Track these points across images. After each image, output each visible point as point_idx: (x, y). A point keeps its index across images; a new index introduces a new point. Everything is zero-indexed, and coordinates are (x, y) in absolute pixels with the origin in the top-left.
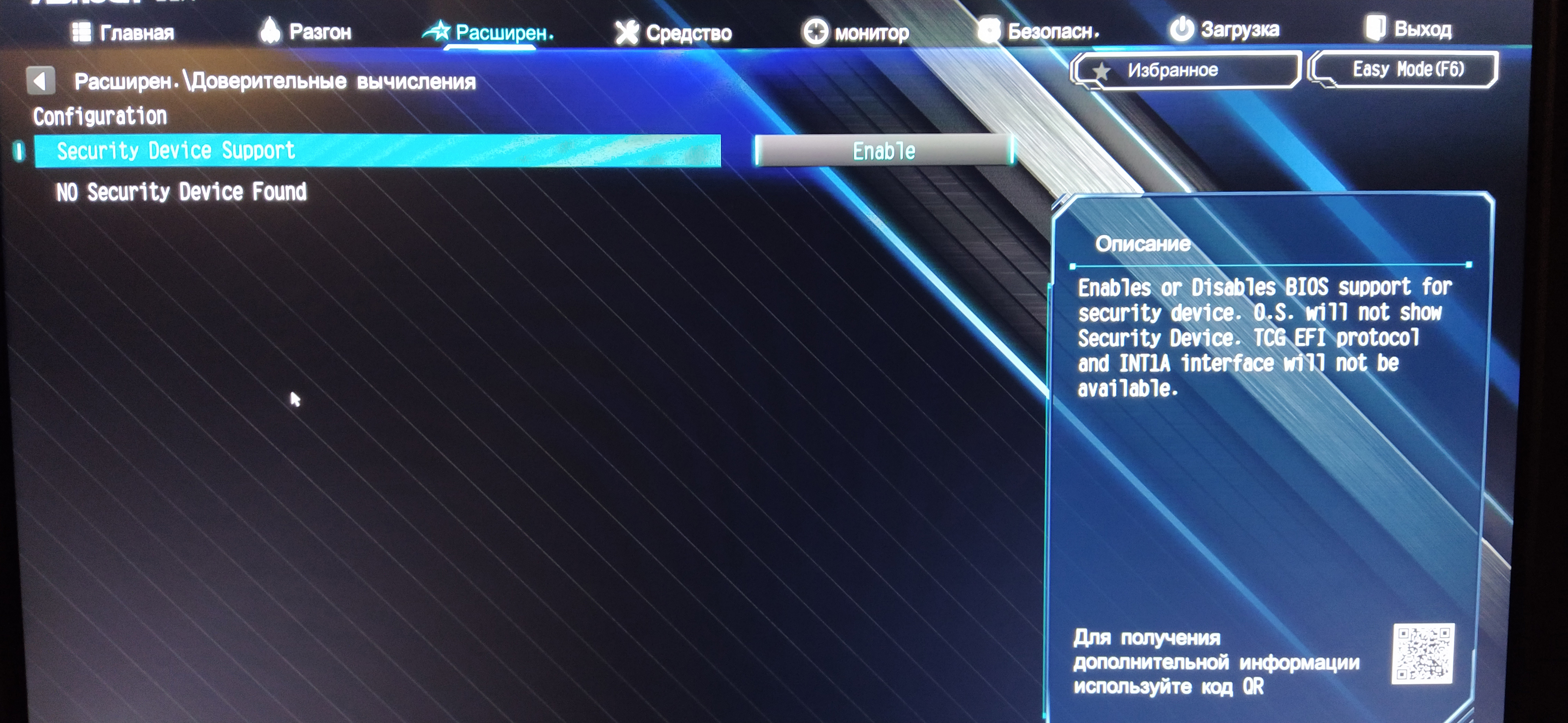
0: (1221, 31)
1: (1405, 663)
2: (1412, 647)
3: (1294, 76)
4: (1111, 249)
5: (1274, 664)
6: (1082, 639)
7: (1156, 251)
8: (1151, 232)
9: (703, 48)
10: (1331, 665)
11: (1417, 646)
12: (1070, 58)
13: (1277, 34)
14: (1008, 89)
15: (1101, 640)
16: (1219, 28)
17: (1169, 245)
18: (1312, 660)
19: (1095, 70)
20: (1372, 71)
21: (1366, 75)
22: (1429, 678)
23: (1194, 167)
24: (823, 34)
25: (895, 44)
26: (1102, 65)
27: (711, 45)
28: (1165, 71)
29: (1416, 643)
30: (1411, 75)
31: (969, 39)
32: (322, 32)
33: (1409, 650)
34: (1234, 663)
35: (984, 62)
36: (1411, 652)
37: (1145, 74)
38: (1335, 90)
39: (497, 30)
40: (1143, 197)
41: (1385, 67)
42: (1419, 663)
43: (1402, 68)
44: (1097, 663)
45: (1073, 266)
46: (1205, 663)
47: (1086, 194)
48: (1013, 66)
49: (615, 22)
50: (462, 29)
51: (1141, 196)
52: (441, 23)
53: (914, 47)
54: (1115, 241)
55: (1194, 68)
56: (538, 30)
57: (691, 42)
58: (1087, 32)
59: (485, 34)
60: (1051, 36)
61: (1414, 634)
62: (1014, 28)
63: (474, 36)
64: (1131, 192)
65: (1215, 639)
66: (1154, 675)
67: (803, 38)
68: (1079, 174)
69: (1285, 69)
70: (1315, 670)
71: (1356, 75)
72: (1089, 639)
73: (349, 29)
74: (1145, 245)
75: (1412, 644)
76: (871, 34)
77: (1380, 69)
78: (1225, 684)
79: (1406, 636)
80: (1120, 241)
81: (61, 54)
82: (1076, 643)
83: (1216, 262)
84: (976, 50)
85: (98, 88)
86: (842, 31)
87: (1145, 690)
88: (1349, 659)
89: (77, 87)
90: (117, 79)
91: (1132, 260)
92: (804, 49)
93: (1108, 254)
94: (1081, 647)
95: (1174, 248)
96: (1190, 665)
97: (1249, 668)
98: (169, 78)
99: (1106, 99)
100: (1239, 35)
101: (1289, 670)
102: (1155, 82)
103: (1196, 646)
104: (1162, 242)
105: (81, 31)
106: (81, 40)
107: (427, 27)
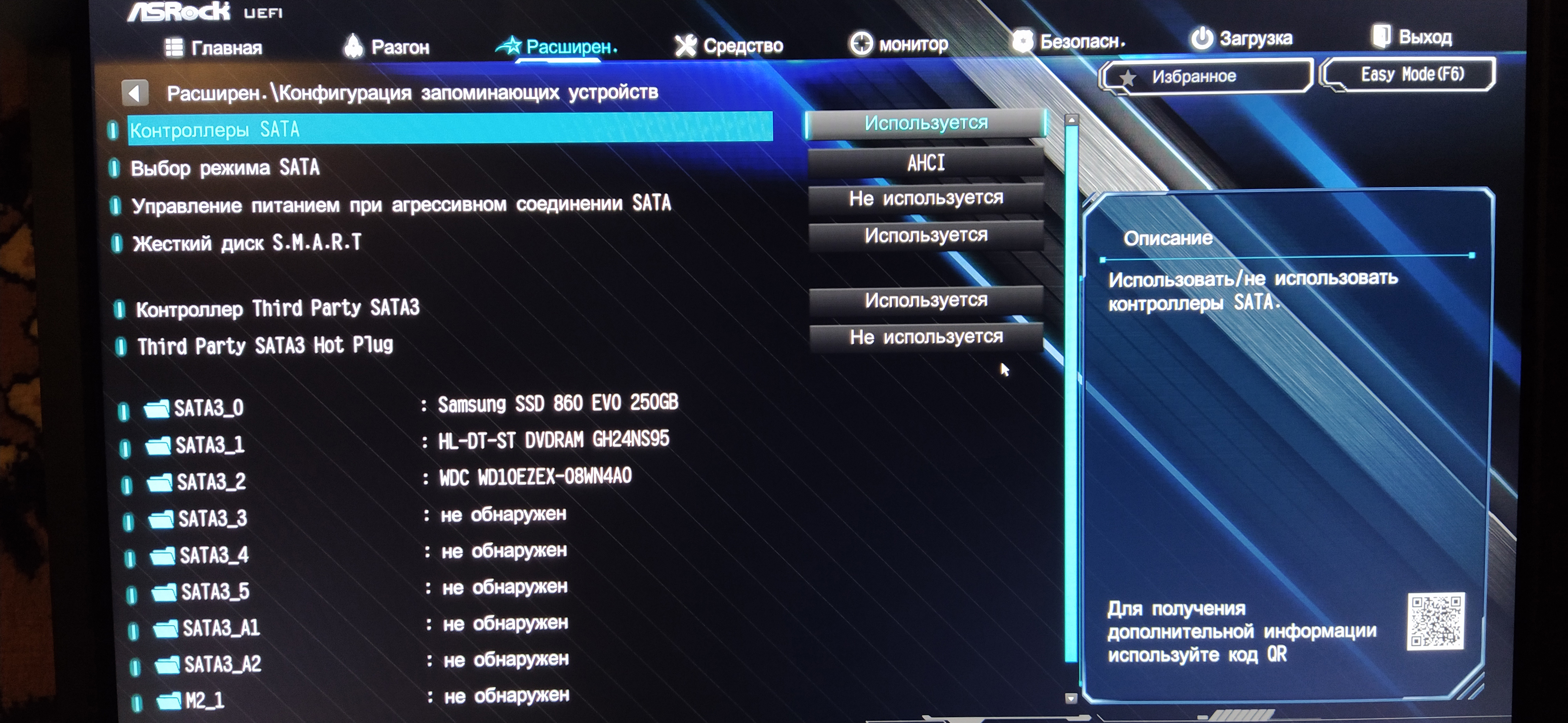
0: (1239, 40)
1: (1419, 630)
2: (1426, 615)
3: (1307, 82)
4: (1139, 243)
5: (1296, 632)
6: (1115, 610)
7: (1181, 245)
8: (1175, 227)
9: (756, 59)
10: (1350, 633)
11: (1430, 614)
12: (1098, 66)
13: (1291, 43)
15: (1133, 611)
16: (1236, 38)
17: (1193, 239)
18: (1331, 628)
19: (1122, 76)
20: (1379, 76)
21: (1373, 80)
22: (1442, 644)
23: (1216, 167)
24: (868, 46)
25: (936, 54)
26: (1128, 71)
27: (764, 56)
28: (1187, 78)
29: (1429, 612)
30: (1415, 80)
31: (1003, 47)
32: (402, 48)
33: (1423, 618)
34: (1259, 632)
35: (1018, 70)
36: (1425, 620)
37: (1169, 80)
38: (1346, 93)
39: (565, 44)
40: (1168, 195)
41: (1391, 73)
42: (1432, 630)
43: (1407, 73)
44: (1130, 633)
45: (1103, 260)
46: (1231, 633)
47: (1115, 192)
48: (1045, 73)
49: (675, 36)
50: (532, 44)
51: (1165, 193)
52: (512, 39)
53: (953, 56)
54: (1142, 236)
55: (1214, 75)
56: (603, 44)
57: (745, 54)
58: (1114, 42)
59: (554, 48)
60: (1080, 46)
61: (1427, 602)
62: (1046, 39)
63: (543, 50)
64: (1156, 190)
65: (1240, 609)
66: (1184, 644)
67: (850, 50)
68: (1108, 174)
69: (1298, 75)
70: (1335, 638)
71: (1364, 80)
72: (1121, 611)
73: (427, 45)
74: (1170, 239)
75: (1425, 613)
76: (913, 45)
77: (1386, 74)
78: (1251, 652)
79: (1420, 605)
80: (1147, 236)
81: (155, 68)
82: (1110, 614)
83: (1237, 256)
84: (1010, 59)
85: (189, 100)
86: (886, 43)
87: (1175, 658)
88: (1366, 626)
89: (170, 99)
90: (208, 91)
91: (1158, 254)
92: (851, 60)
93: (1136, 248)
94: (1114, 618)
95: (1197, 242)
96: (1218, 635)
97: (1273, 636)
98: (257, 90)
99: (1134, 105)
100: (1255, 43)
101: (1310, 638)
102: (1177, 87)
103: (1222, 616)
104: (1186, 236)
105: (174, 47)
106: (173, 55)
107: (500, 43)
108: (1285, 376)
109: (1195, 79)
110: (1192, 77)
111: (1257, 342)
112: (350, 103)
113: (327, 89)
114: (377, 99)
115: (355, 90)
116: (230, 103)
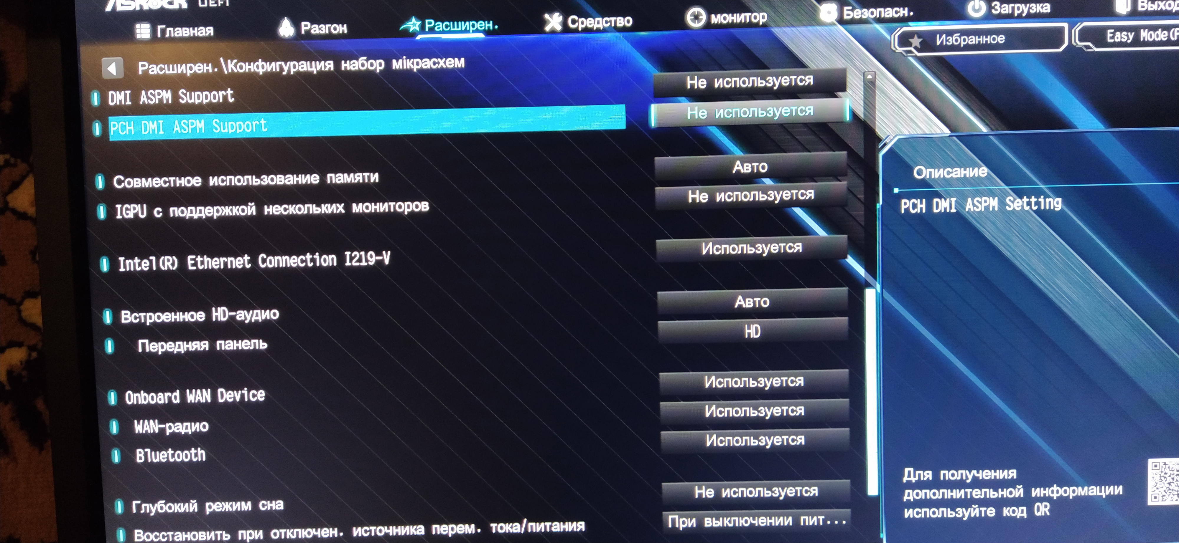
0: (1006, 9)
1: (1157, 489)
2: (1163, 477)
3: (1062, 42)
4: (926, 176)
5: (1058, 492)
6: (909, 476)
7: (961, 177)
8: (956, 163)
9: (611, 32)
10: (1101, 491)
11: (1166, 476)
12: (891, 32)
13: (1049, 11)
14: (844, 57)
15: (924, 476)
16: (1004, 7)
17: (970, 173)
18: (1086, 488)
19: (911, 40)
20: (1121, 38)
21: (1117, 40)
22: (1177, 500)
23: (989, 112)
24: (702, 19)
25: (757, 25)
26: (916, 36)
27: (617, 29)
28: (964, 40)
29: (1166, 473)
30: (1151, 40)
31: (813, 19)
32: (325, 28)
33: (1161, 479)
34: (1027, 492)
35: (825, 37)
36: (1162, 480)
37: (950, 42)
38: (1094, 52)
39: (456, 23)
40: (950, 136)
41: (1131, 34)
42: (1168, 489)
43: (1144, 35)
44: (921, 494)
45: (896, 190)
46: (1005, 493)
47: (905, 135)
48: (847, 39)
49: (544, 14)
50: (429, 23)
51: (948, 135)
52: (414, 19)
53: (771, 27)
54: (928, 170)
55: (987, 37)
56: (486, 22)
57: (602, 28)
58: (904, 12)
59: (447, 26)
60: (876, 16)
61: (1164, 466)
62: (848, 10)
63: (438, 28)
64: (940, 132)
65: (1013, 474)
66: (966, 503)
67: (686, 22)
68: (900, 120)
69: (1055, 37)
70: (1088, 496)
71: (1109, 40)
72: (915, 476)
73: (345, 25)
74: (952, 172)
75: (1162, 474)
76: (738, 18)
77: (1127, 35)
78: (1021, 508)
79: (1158, 468)
80: (932, 170)
81: (128, 48)
82: (905, 479)
83: (1007, 185)
84: (819, 28)
85: (156, 73)
86: (716, 17)
87: (959, 514)
88: (1114, 486)
89: (140, 73)
90: (171, 66)
91: (942, 185)
92: (687, 31)
93: (923, 180)
94: (909, 482)
95: (974, 175)
96: (994, 495)
97: (1038, 496)
98: (210, 65)
99: (920, 63)
100: (1020, 12)
101: (1069, 496)
102: (957, 48)
103: (998, 480)
104: (965, 170)
105: (143, 31)
106: (142, 37)
107: (403, 22)
108: (1048, 283)
109: (971, 41)
110: (969, 40)
111: (1025, 256)
112: (284, 73)
113: (266, 63)
114: (306, 70)
115: (289, 63)
116: (188, 75)
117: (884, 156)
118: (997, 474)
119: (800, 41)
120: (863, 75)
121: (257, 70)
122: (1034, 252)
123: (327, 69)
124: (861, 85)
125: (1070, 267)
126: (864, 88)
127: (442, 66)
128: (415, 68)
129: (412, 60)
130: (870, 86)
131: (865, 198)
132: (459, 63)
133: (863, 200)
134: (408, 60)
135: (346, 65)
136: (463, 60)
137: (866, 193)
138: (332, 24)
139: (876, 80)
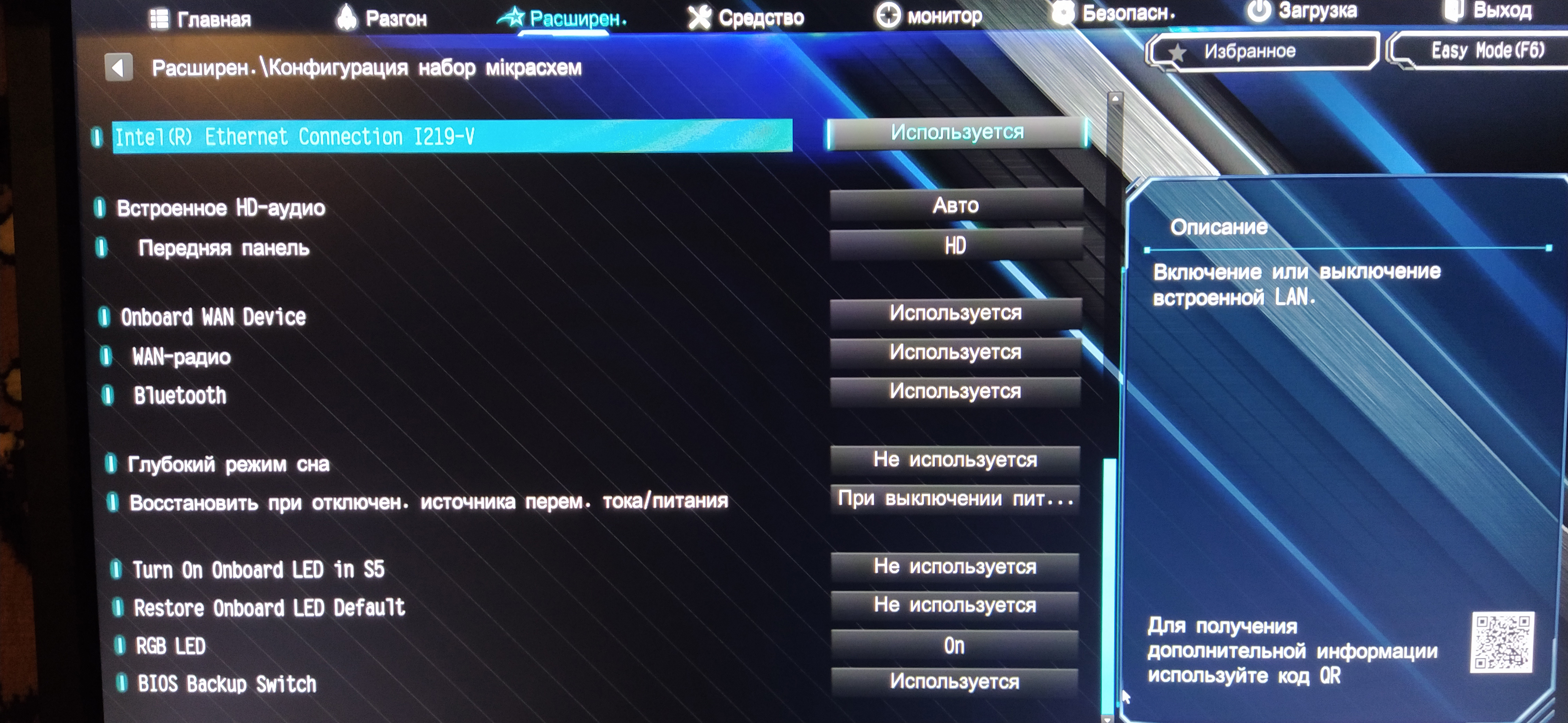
0: (1298, 12)
1: (1483, 652)
2: (1491, 636)
3: (1372, 58)
4: (1187, 232)
5: (1352, 653)
6: (1156, 627)
7: (1232, 234)
8: (1228, 215)
9: (776, 32)
10: (1409, 653)
11: (1496, 635)
12: (1145, 39)
13: (1355, 15)
14: (1083, 72)
15: (1175, 628)
16: (1296, 9)
17: (1246, 229)
18: (1389, 649)
19: (1171, 51)
20: (1451, 53)
21: (1445, 56)
22: (1508, 667)
23: (1272, 149)
24: (896, 17)
25: (968, 27)
26: (1178, 46)
27: (783, 28)
28: (1242, 53)
29: (1495, 632)
30: (1490, 56)
31: (1043, 21)
32: (398, 19)
33: (1488, 639)
34: (1311, 652)
35: (1058, 44)
36: (1490, 641)
37: (1222, 55)
38: (1415, 72)
39: (571, 16)
40: (1220, 180)
41: (1464, 48)
42: (1497, 652)
43: (1481, 49)
44: (1172, 651)
45: (1147, 250)
46: (1282, 652)
47: (1161, 177)
48: (1087, 47)
50: (536, 15)
51: (1216, 179)
52: (515, 9)
53: (987, 29)
54: (1190, 224)
55: (1271, 49)
56: (611, 15)
57: (764, 27)
58: (1163, 13)
59: (559, 20)
60: (1126, 18)
61: (1493, 622)
62: (1088, 10)
63: (548, 22)
64: (1207, 175)
65: (1292, 627)
66: (1231, 664)
67: (876, 22)
68: (1154, 157)
69: (1363, 50)
70: (1392, 659)
71: (1435, 56)
72: (1163, 627)
73: (425, 16)
74: (1221, 228)
75: (1491, 633)
76: (944, 17)
77: (1459, 50)
78: (1302, 673)
79: (1485, 624)
80: (1195, 224)
81: (139, 41)
82: (1151, 631)
83: (1293, 245)
84: (1050, 32)
85: (175, 74)
86: (915, 15)
87: (1220, 679)
88: (1427, 647)
89: (155, 74)
90: (195, 65)
91: (1208, 244)
92: (877, 33)
93: (1183, 237)
95: (1251, 231)
96: (1267, 654)
97: (1326, 657)
98: (246, 65)
99: (1184, 83)
100: (1316, 16)
101: (1366, 659)
102: (1233, 63)
103: (1272, 634)
104: (1238, 225)
105: (159, 19)
106: (159, 27)
107: (502, 14)
108: (1345, 378)
109: (1251, 54)
110: (1247, 52)
112: (343, 78)
113: (320, 63)
114: (372, 74)
115: (349, 64)
116: (218, 78)
117: (1132, 205)
118: (1272, 627)
119: (1025, 49)
120: (1106, 96)
121: (307, 73)
122: (1328, 336)
123: (399, 73)
124: (1104, 109)
125: (1375, 356)
126: (1108, 114)
127: (552, 73)
128: (517, 75)
129: (512, 64)
130: (1116, 112)
131: (1106, 259)
132: (575, 69)
133: (1103, 261)
134: (507, 64)
135: (424, 69)
136: (579, 65)
137: (1108, 252)
138: (407, 13)
139: (1125, 103)
